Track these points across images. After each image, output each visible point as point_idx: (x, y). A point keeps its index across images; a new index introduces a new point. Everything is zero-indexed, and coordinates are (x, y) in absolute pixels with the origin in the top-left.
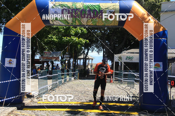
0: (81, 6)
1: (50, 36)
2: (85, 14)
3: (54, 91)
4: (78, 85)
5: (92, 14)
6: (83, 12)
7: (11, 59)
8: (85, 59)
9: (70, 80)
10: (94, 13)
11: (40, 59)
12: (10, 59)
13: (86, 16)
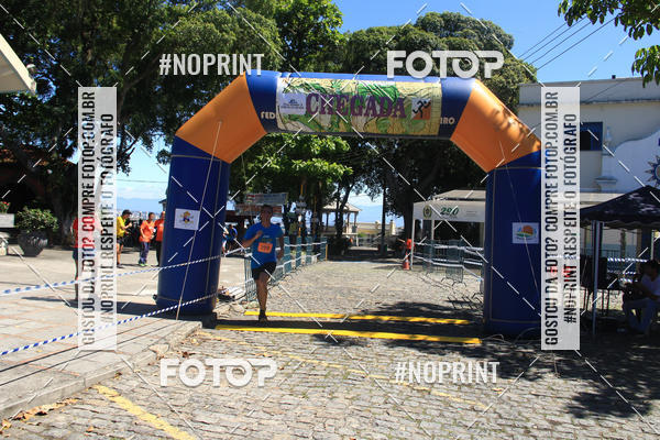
0: (353, 87)
1: (261, 158)
2: (361, 108)
3: (276, 288)
4: (329, 275)
5: (378, 108)
6: (357, 103)
7: (190, 211)
8: (340, 211)
9: (308, 260)
10: (381, 104)
11: (237, 211)
12: (185, 211)
13: (364, 111)
